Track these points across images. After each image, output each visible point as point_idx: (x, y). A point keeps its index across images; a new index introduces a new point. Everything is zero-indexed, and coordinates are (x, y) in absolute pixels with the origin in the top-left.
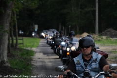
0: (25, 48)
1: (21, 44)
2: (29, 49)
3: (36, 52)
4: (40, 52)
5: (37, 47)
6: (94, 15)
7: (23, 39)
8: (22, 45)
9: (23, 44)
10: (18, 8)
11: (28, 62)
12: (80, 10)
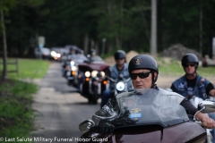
0: (20, 79)
1: (12, 72)
2: (28, 80)
3: (41, 87)
4: (49, 87)
5: (44, 77)
6: (149, 19)
7: (16, 63)
8: (15, 74)
9: (16, 71)
10: (8, 5)
11: (25, 104)
12: (123, 10)
